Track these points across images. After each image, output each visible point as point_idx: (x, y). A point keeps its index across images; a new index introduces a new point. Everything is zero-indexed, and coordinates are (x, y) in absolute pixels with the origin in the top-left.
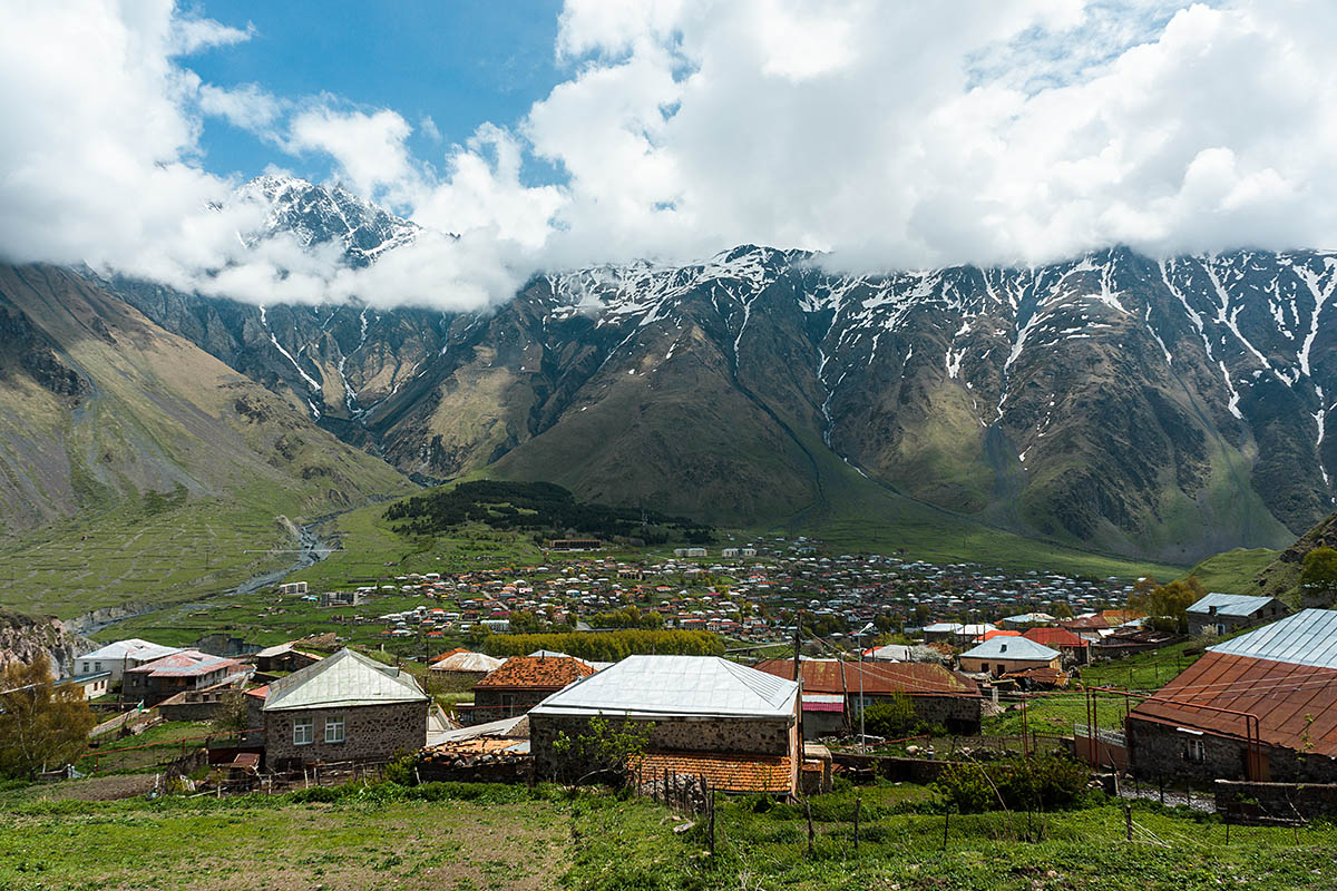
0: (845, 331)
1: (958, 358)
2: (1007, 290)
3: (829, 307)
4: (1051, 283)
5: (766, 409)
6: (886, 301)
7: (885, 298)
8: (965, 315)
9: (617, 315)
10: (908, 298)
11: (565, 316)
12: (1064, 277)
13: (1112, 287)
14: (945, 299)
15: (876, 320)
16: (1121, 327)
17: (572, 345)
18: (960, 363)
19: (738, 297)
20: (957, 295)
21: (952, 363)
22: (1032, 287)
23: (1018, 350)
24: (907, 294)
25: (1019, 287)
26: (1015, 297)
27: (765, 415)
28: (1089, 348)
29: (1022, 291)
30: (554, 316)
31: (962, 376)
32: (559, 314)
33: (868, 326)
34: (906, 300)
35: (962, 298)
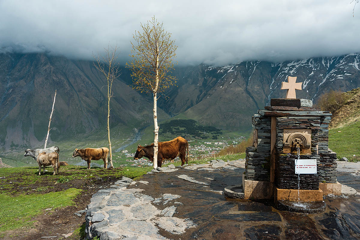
0: (281, 73)
1: (307, 82)
2: (328, 61)
3: (279, 65)
4: (341, 59)
5: (252, 97)
6: (294, 64)
7: (294, 63)
8: (313, 69)
9: (223, 69)
10: (300, 63)
11: (211, 69)
12: (345, 57)
13: (358, 61)
14: (310, 63)
15: (289, 70)
16: (354, 75)
17: (211, 78)
18: (307, 84)
19: (253, 64)
20: (313, 63)
21: (305, 84)
22: (335, 60)
23: (324, 81)
24: (300, 62)
25: (332, 60)
26: (330, 63)
27: (251, 99)
28: (341, 82)
29: (332, 61)
30: (208, 69)
31: (306, 89)
32: (210, 69)
33: (286, 72)
34: (299, 64)
35: (314, 64)
